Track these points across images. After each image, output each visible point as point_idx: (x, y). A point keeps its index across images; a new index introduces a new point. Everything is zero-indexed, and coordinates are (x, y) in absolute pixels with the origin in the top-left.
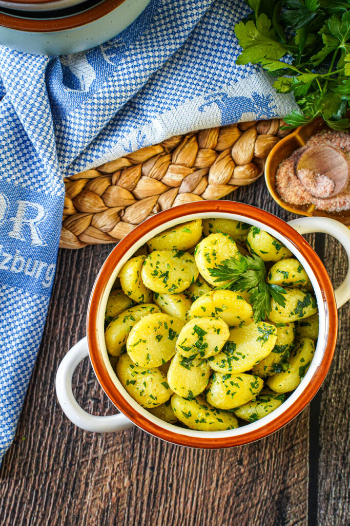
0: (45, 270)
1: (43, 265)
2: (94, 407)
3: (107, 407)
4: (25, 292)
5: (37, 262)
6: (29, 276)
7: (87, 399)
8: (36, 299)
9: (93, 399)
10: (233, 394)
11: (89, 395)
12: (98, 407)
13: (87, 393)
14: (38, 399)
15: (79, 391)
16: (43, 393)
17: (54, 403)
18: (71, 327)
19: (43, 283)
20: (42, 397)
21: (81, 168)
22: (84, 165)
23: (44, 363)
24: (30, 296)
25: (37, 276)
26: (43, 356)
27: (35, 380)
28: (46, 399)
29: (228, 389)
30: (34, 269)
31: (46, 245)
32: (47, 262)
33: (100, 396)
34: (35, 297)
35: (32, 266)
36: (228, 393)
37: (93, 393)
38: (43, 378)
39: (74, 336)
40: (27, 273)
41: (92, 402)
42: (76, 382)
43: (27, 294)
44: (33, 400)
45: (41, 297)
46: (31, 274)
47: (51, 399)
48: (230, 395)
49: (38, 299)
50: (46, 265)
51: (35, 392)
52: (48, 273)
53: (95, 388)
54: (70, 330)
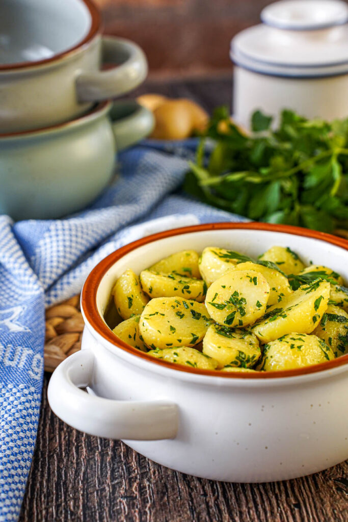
0: (30, 359)
1: (27, 352)
2: (128, 505)
3: (148, 502)
4: (7, 385)
5: (19, 348)
6: (10, 366)
7: (115, 499)
8: (22, 389)
9: (126, 497)
10: (299, 347)
11: (116, 495)
12: (134, 504)
13: (113, 493)
14: (41, 512)
15: (101, 494)
16: (48, 504)
17: (66, 512)
18: (75, 438)
19: (30, 372)
20: (47, 509)
21: (59, 292)
22: (62, 289)
23: (42, 476)
24: (15, 387)
25: (21, 366)
26: (40, 470)
27: (32, 494)
28: (53, 510)
29: (290, 344)
30: (16, 358)
31: (29, 330)
32: (32, 349)
33: (134, 493)
34: (21, 386)
35: (13, 353)
36: (292, 347)
37: (122, 492)
38: (45, 490)
39: (81, 445)
40: (7, 363)
41: (124, 501)
42: (95, 486)
43: (10, 386)
44: (33, 514)
45: (29, 387)
46: (13, 364)
47: (62, 509)
48: (296, 349)
49: (26, 388)
50: (31, 352)
51: (35, 506)
52: (34, 363)
53: (123, 486)
54: (74, 442)
